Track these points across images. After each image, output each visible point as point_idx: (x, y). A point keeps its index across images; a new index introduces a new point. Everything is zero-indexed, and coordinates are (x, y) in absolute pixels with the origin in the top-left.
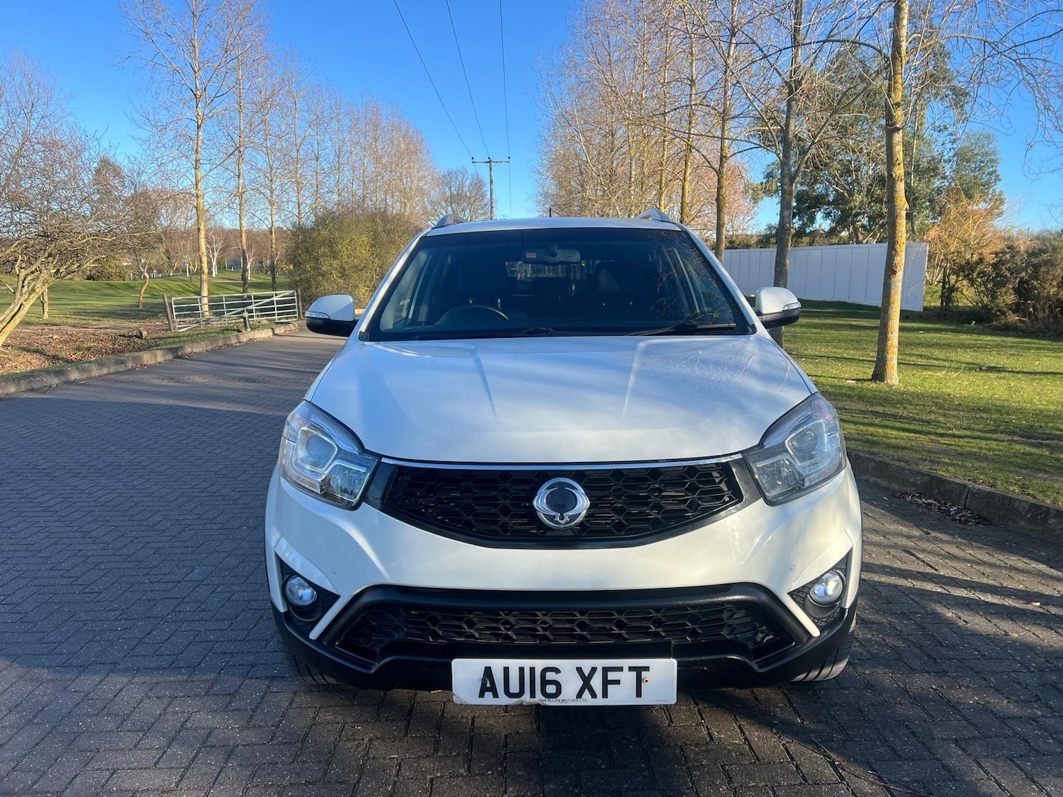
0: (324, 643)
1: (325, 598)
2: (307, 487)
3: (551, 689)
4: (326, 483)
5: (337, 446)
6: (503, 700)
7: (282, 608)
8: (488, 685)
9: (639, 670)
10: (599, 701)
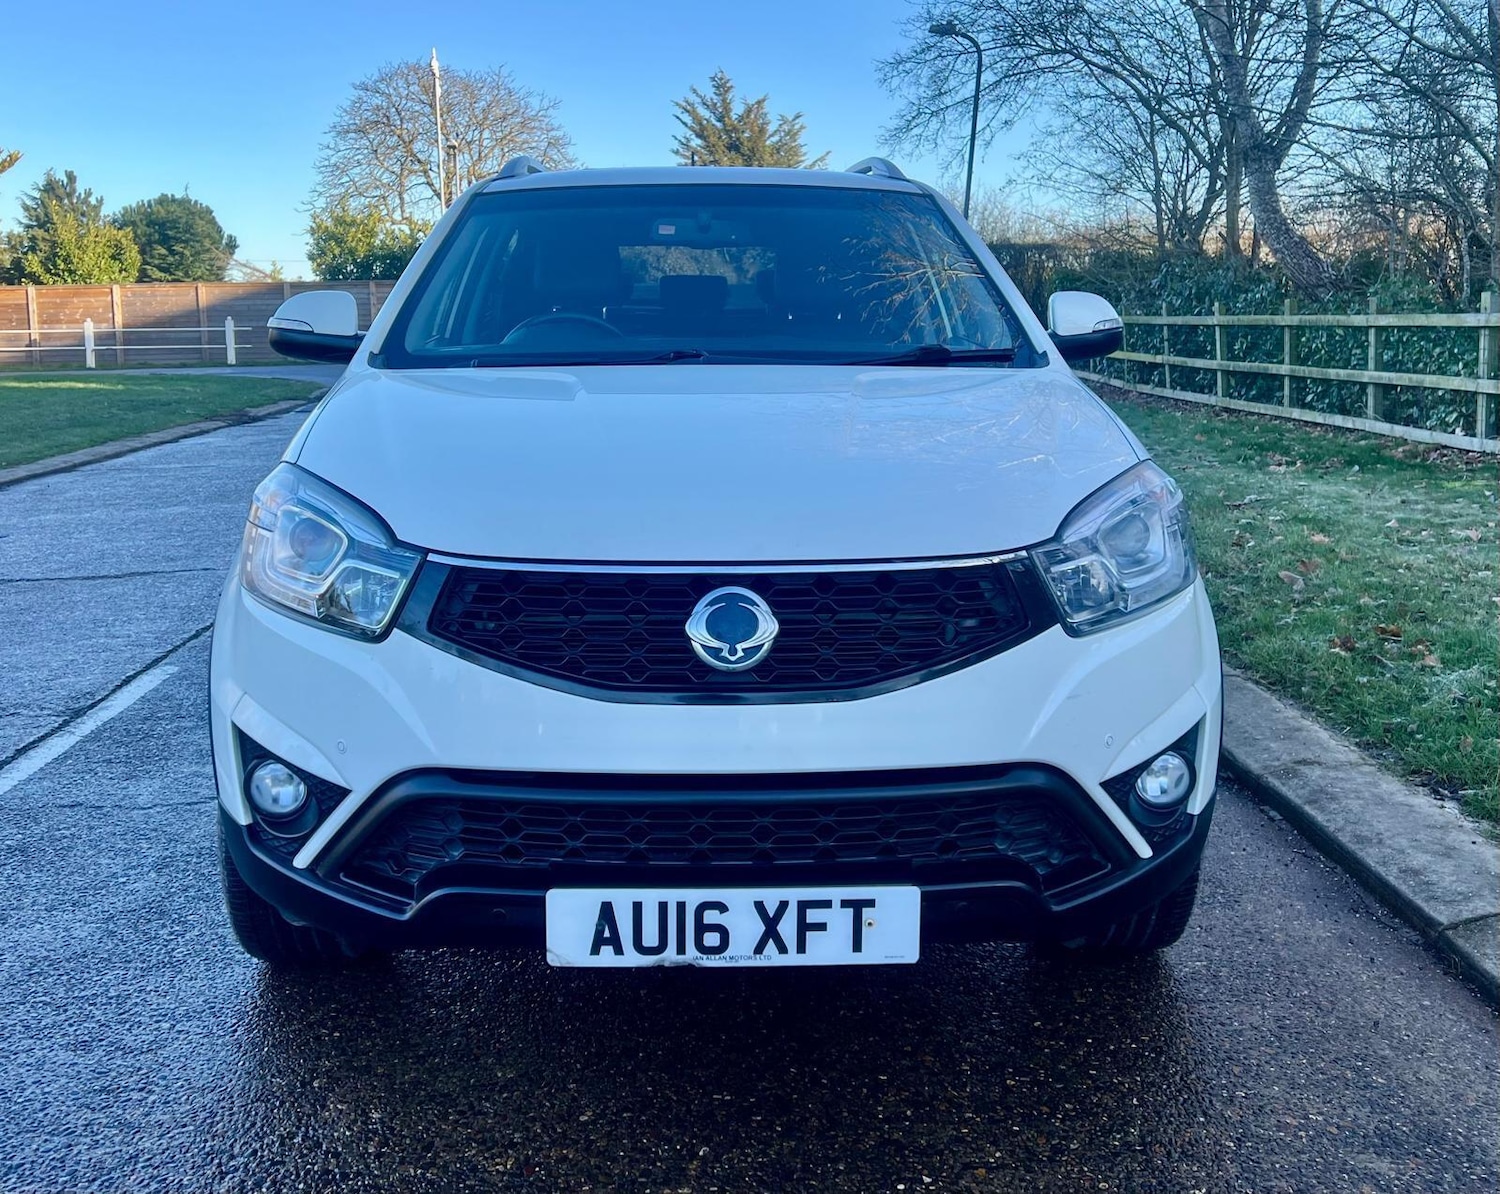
0: (320, 873)
1: (323, 795)
2: (295, 606)
3: (712, 939)
4: (330, 598)
5: (348, 535)
6: (631, 959)
7: (243, 818)
8: (607, 934)
9: (857, 906)
10: (792, 959)
